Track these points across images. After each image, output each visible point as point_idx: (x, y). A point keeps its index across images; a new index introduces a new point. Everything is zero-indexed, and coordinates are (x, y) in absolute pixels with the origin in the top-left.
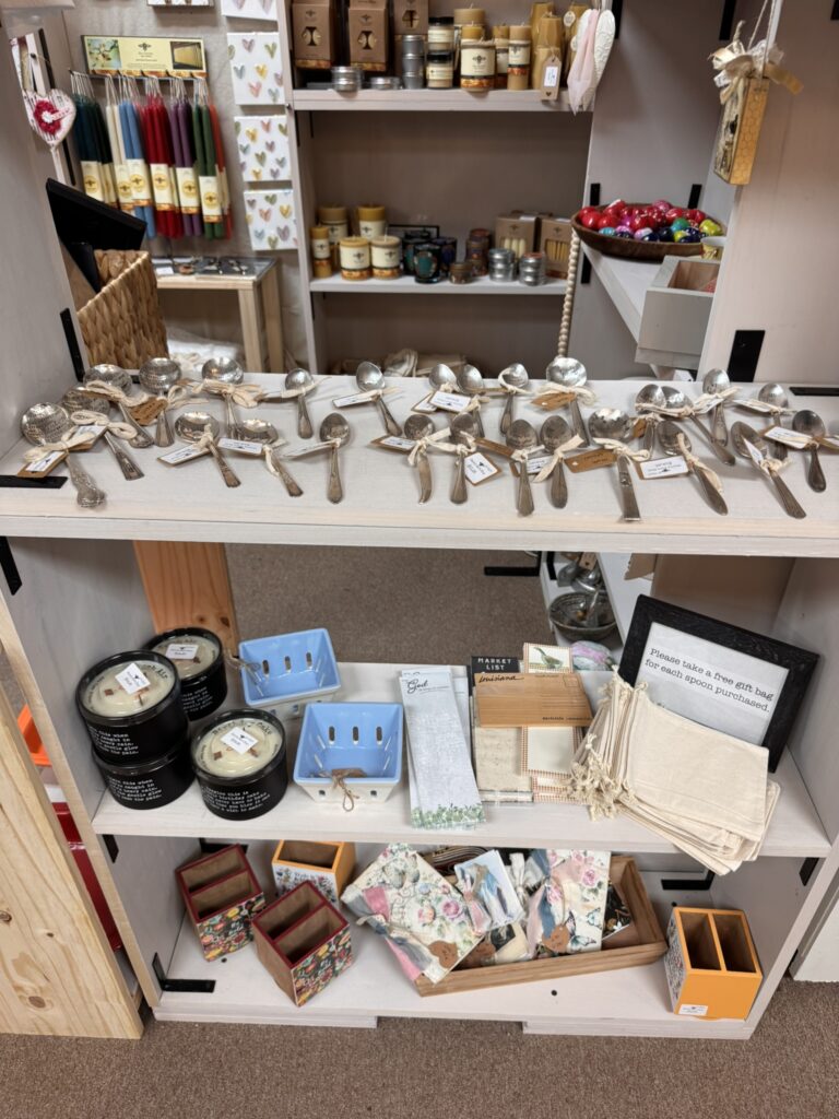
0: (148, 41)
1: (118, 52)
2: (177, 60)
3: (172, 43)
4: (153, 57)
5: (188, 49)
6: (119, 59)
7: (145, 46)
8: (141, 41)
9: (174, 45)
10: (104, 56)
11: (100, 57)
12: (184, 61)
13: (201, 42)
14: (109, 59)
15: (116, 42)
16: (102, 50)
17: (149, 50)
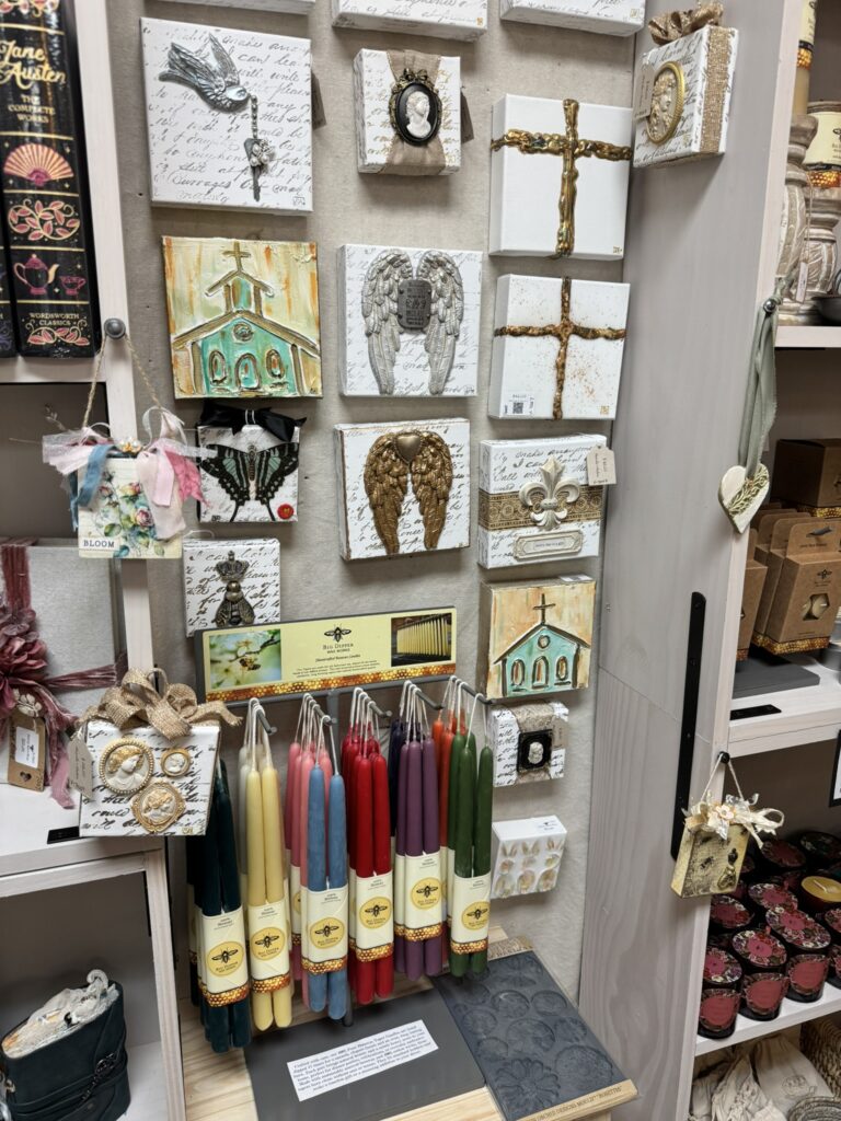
0: (343, 624)
1: (279, 651)
2: (400, 649)
3: (394, 620)
4: (353, 651)
5: (427, 626)
6: (279, 665)
7: (338, 633)
8: (331, 625)
9: (397, 625)
10: (244, 663)
11: (237, 664)
12: (413, 650)
13: (453, 612)
14: (256, 667)
15: (277, 632)
16: (240, 653)
17: (345, 639)
